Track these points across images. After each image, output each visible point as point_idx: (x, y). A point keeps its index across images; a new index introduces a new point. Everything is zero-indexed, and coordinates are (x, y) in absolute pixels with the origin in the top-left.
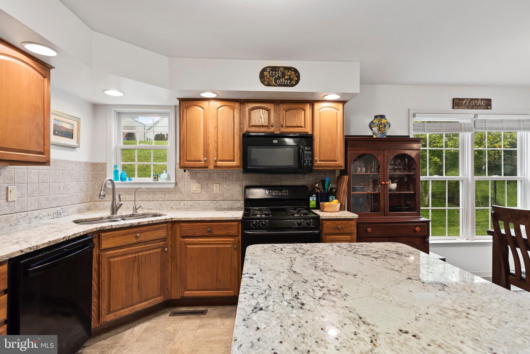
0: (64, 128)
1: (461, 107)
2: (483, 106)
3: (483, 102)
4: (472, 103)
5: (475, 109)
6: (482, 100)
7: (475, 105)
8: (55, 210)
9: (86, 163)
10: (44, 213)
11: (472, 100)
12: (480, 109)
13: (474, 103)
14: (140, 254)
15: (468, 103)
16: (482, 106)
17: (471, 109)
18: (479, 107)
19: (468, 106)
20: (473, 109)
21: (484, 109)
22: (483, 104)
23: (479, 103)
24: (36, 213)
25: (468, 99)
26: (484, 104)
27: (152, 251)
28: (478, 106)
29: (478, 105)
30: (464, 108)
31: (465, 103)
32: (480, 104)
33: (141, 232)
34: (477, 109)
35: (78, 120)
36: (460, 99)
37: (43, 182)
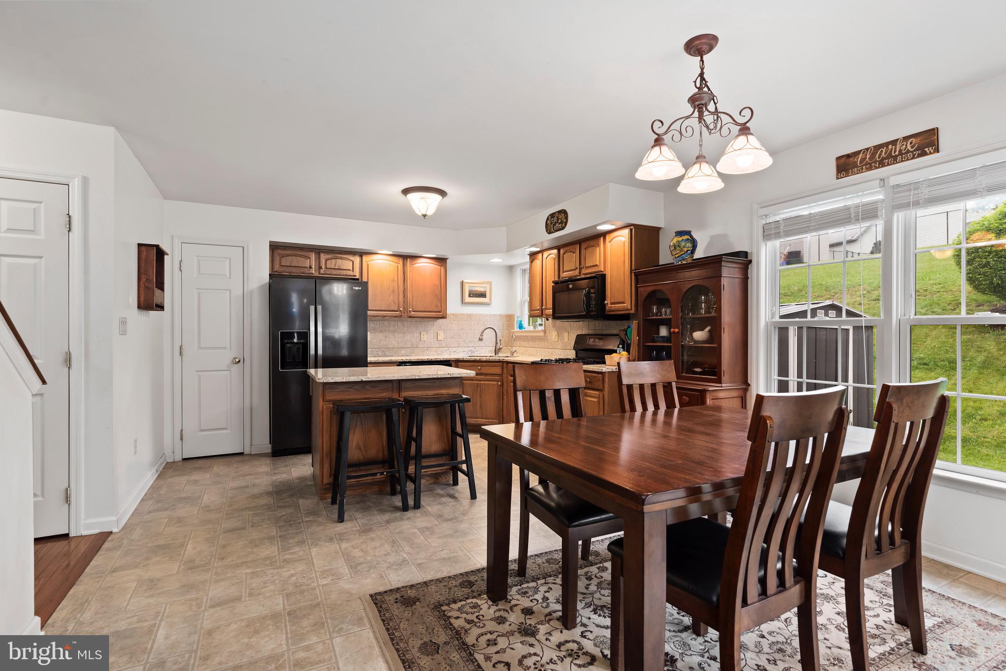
0: (478, 291)
1: (852, 172)
2: (910, 152)
3: (911, 143)
4: (880, 154)
5: (888, 165)
6: (906, 139)
7: (890, 156)
8: (470, 349)
9: (500, 315)
10: (460, 350)
11: (878, 147)
12: (902, 161)
13: (885, 154)
14: (482, 382)
15: (868, 157)
16: (908, 151)
17: (879, 167)
18: (899, 158)
19: (870, 164)
20: (883, 166)
21: (913, 158)
22: (909, 147)
23: (898, 149)
24: (454, 349)
25: (867, 149)
26: (912, 147)
27: (490, 382)
28: (895, 157)
29: (897, 153)
30: (861, 171)
31: (863, 160)
32: (900, 151)
33: (481, 366)
34: (894, 163)
35: (490, 283)
36: (848, 156)
37: (461, 329)
